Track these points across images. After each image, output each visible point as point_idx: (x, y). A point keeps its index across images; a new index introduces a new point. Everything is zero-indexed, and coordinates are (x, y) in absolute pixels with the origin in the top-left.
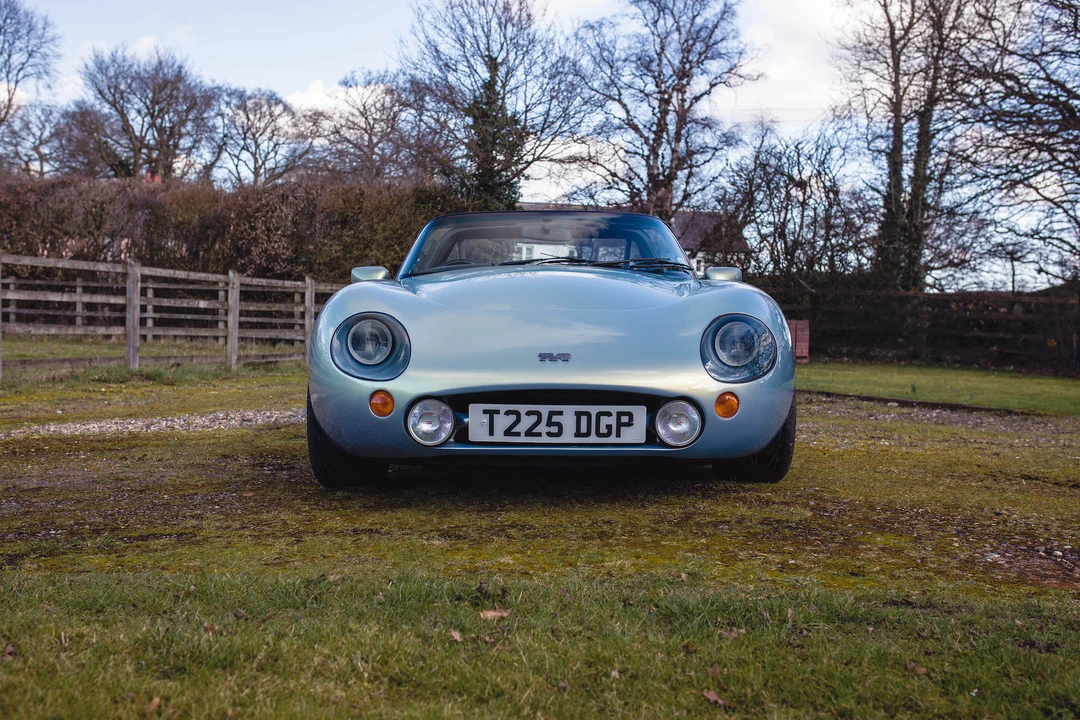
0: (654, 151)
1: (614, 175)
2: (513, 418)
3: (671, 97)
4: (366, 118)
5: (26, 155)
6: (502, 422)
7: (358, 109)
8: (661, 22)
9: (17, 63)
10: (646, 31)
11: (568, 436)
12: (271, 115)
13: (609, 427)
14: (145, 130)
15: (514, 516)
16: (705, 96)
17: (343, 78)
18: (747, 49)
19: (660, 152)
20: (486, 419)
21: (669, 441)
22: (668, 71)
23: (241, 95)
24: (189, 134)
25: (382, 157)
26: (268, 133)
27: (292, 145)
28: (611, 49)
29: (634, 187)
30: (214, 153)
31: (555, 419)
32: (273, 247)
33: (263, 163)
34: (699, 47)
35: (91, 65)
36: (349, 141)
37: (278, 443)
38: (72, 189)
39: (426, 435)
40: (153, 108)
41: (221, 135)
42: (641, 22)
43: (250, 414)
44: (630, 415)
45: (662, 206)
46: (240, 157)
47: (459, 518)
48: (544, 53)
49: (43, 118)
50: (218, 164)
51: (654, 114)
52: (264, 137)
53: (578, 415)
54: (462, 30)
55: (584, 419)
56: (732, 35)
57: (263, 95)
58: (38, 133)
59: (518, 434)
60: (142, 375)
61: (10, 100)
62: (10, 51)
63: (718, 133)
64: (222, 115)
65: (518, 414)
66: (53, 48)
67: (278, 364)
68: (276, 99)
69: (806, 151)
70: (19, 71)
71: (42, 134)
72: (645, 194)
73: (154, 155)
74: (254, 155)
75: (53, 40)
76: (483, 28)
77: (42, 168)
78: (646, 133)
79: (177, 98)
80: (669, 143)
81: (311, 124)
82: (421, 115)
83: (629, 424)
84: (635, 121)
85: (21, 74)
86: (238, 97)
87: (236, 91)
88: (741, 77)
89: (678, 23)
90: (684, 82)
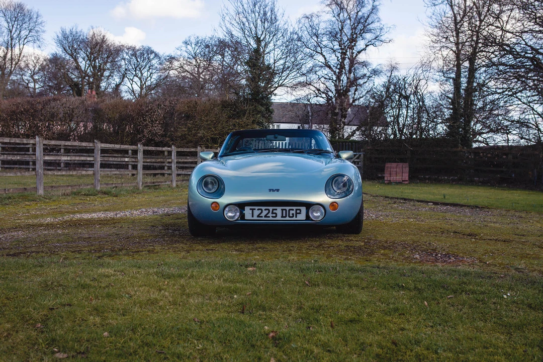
0: (338, 78)
1: (319, 90)
2: (260, 211)
3: (347, 51)
4: (196, 60)
5: (27, 80)
6: (256, 213)
7: (192, 55)
8: (342, 14)
9: (23, 35)
10: (334, 19)
11: (279, 217)
12: (148, 58)
13: (293, 214)
14: (87, 67)
15: (261, 245)
16: (363, 51)
17: (184, 40)
18: (384, 27)
19: (342, 79)
20: (251, 212)
21: (313, 219)
22: (345, 39)
23: (134, 49)
24: (108, 69)
25: (204, 79)
26: (147, 68)
27: (159, 74)
28: (317, 28)
29: (329, 95)
30: (120, 78)
31: (274, 211)
32: (154, 129)
33: (145, 83)
34: (360, 26)
35: (60, 35)
36: (188, 72)
37: (171, 221)
38: (58, 102)
39: (231, 217)
40: (91, 57)
41: (124, 69)
42: (331, 15)
43: (156, 210)
44: (300, 210)
45: (342, 106)
46: (134, 80)
47: (242, 246)
48: (282, 35)
49: (35, 61)
50: (122, 84)
51: (338, 60)
52: (145, 70)
53: (282, 210)
54: (244, 25)
55: (284, 211)
56: (376, 20)
57: (145, 49)
58: (33, 69)
59: (262, 217)
60: (102, 192)
61: (20, 54)
62: (20, 29)
63: (370, 69)
64: (124, 59)
65: (261, 210)
66: (41, 27)
67: (160, 186)
68: (151, 51)
69: (408, 81)
70: (25, 39)
71: (35, 69)
72: (334, 99)
73: (91, 80)
74: (140, 79)
75: (41, 23)
76: (253, 24)
77: (35, 85)
78: (334, 69)
79: (102, 51)
80: (346, 74)
81: (169, 63)
82: (223, 58)
83: (300, 213)
84: (329, 63)
85: (26, 41)
86: (132, 50)
87: (131, 47)
88: (381, 41)
89: (349, 15)
90: (353, 44)
